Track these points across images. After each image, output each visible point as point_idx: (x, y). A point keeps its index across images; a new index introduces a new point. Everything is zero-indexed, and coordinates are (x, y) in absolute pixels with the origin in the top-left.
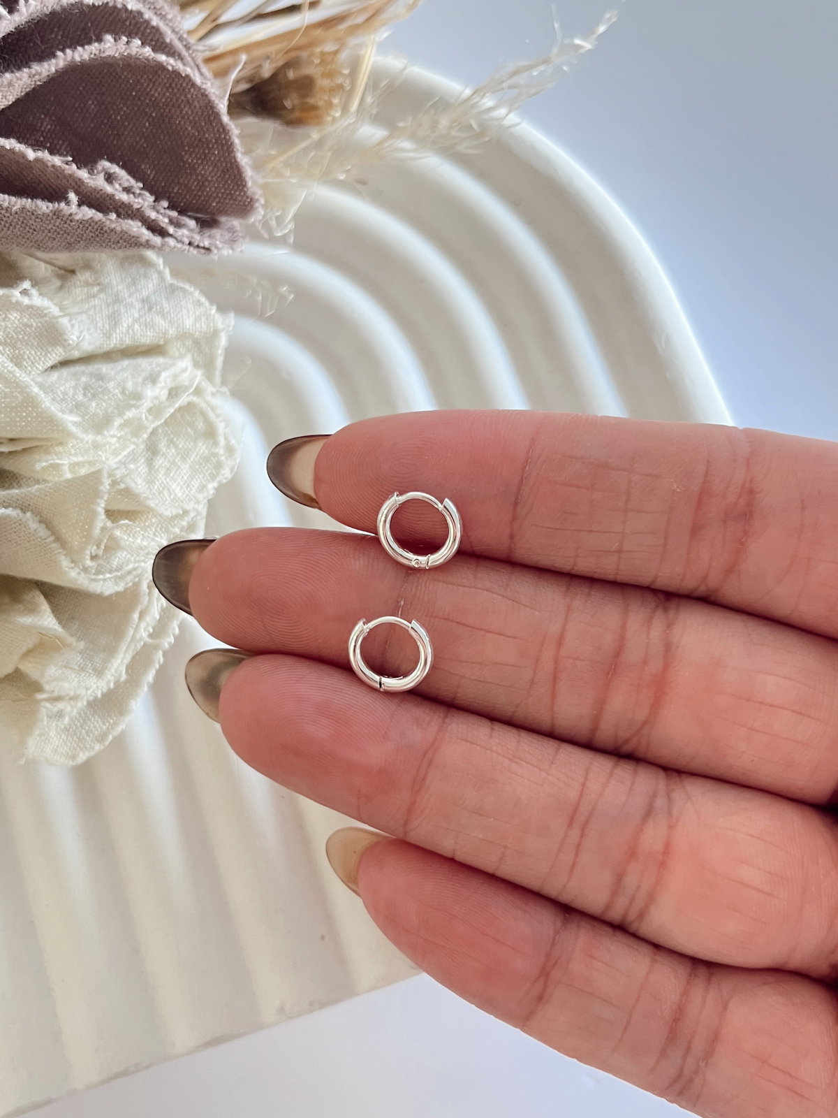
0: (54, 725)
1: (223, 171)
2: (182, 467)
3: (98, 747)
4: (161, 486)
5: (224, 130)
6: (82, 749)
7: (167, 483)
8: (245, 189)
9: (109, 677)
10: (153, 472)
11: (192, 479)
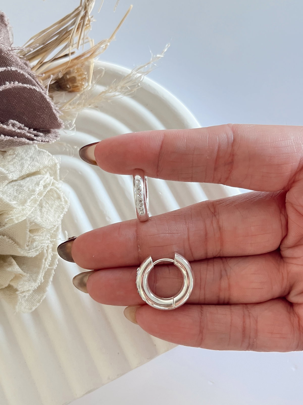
0: (23, 299)
1: (50, 116)
2: (51, 211)
3: (38, 304)
4: (45, 218)
5: (48, 103)
6: (33, 306)
7: (47, 217)
8: (57, 120)
9: (38, 281)
10: (42, 214)
11: (55, 214)
